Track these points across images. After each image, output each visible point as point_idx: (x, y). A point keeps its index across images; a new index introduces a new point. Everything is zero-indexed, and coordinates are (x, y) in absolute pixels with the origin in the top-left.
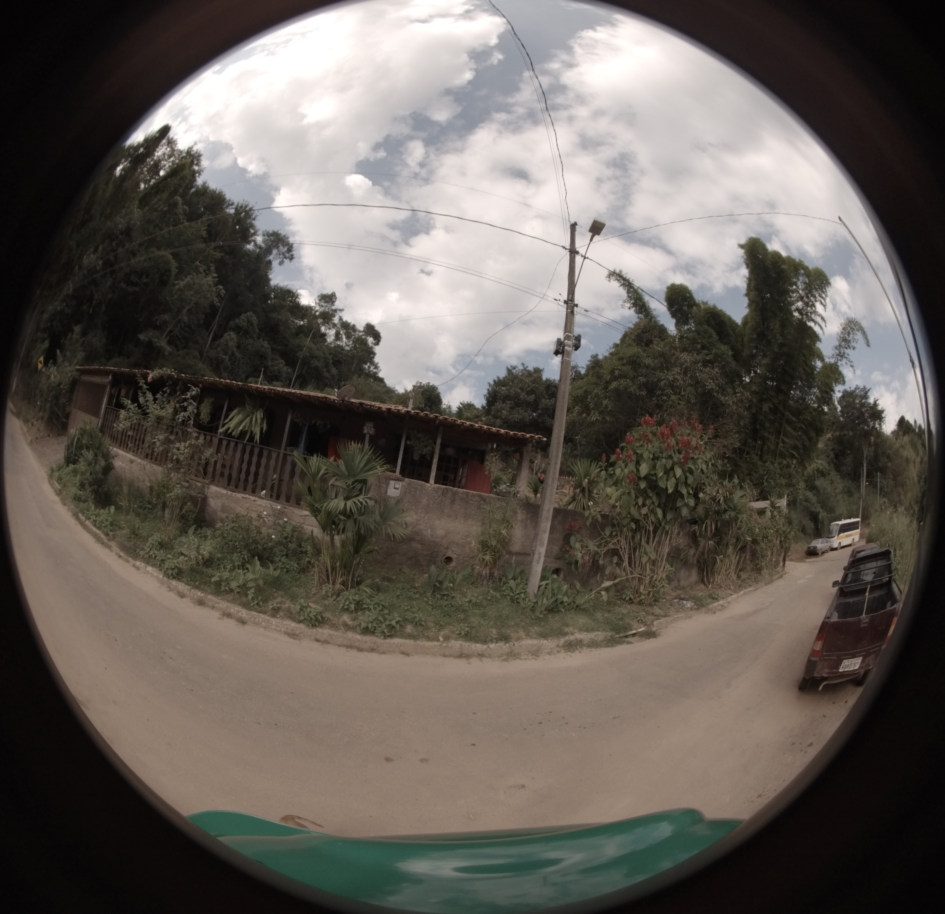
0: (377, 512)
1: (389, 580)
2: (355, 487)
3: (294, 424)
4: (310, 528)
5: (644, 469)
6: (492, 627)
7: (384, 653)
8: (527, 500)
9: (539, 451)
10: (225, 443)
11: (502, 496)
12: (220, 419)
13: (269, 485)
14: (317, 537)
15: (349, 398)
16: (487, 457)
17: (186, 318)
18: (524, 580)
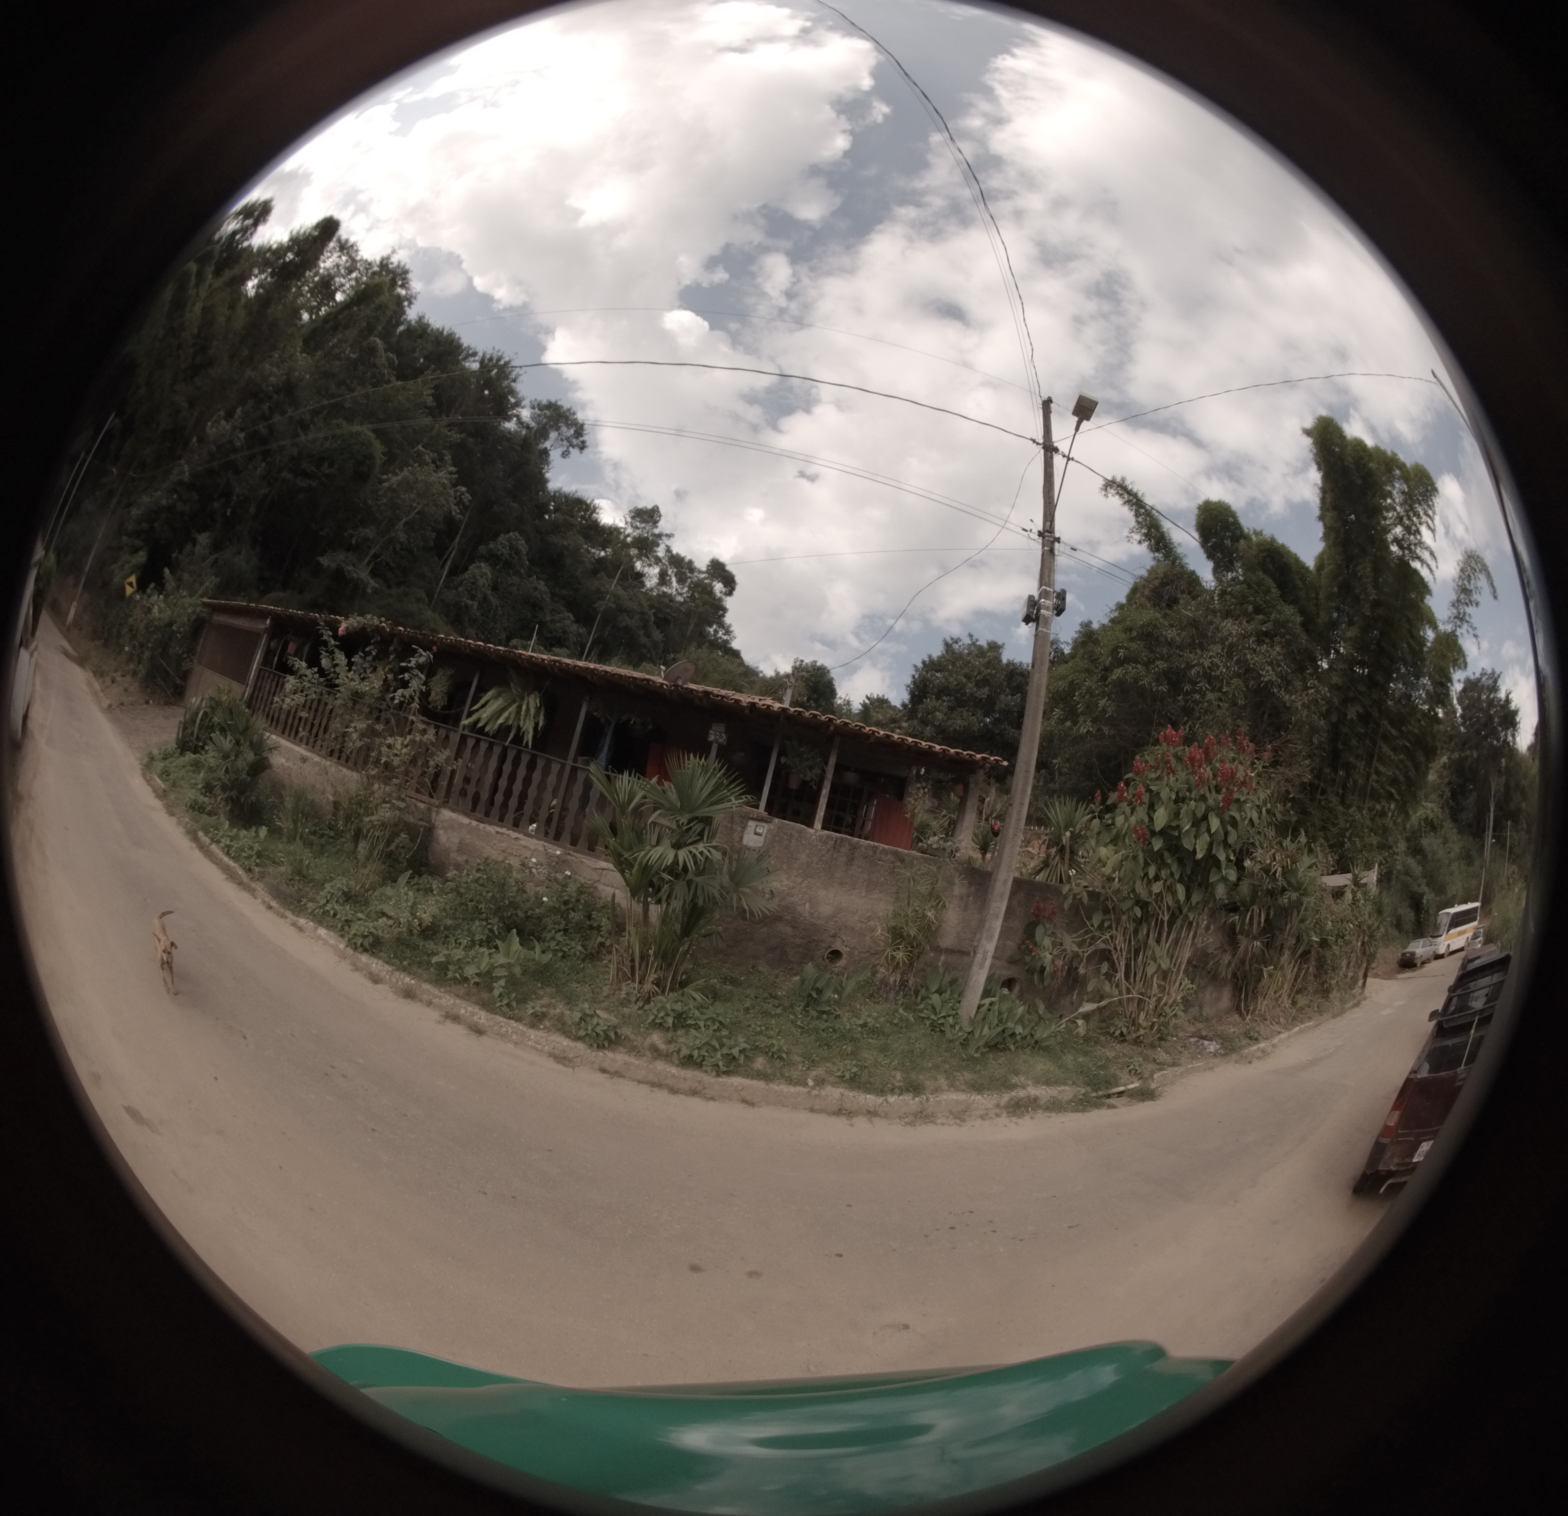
0: (725, 870)
1: (734, 982)
2: (691, 828)
3: (590, 720)
4: (609, 891)
5: (1161, 817)
6: (895, 1069)
7: (713, 1099)
8: (970, 863)
9: (992, 781)
10: (471, 743)
11: (931, 855)
12: (464, 703)
13: (543, 815)
14: (619, 905)
15: (685, 682)
16: (910, 789)
17: (402, 537)
18: (956, 996)
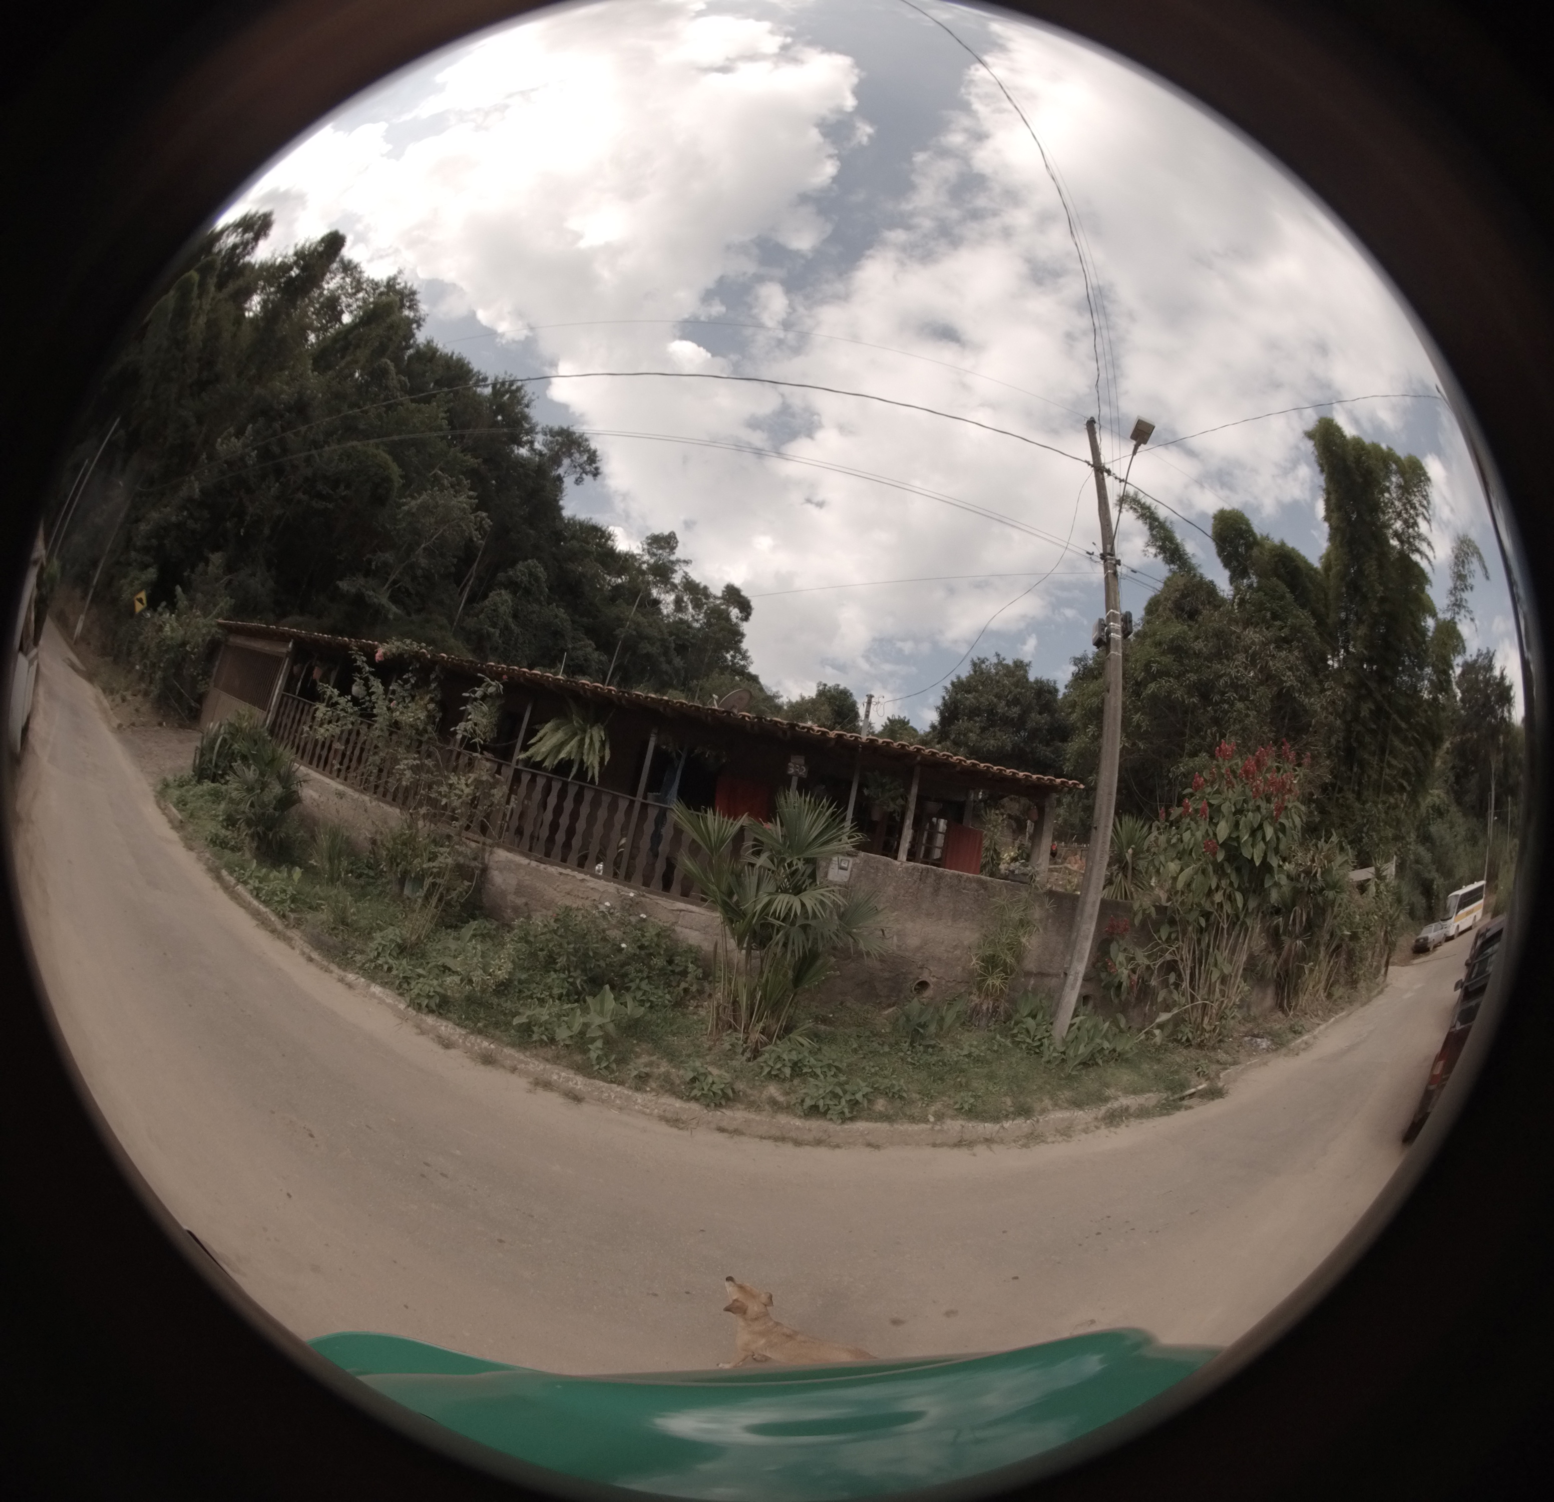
5: (1223, 830)
6: (1005, 1095)
7: (838, 1146)
17: (423, 562)
18: (1047, 1018)
